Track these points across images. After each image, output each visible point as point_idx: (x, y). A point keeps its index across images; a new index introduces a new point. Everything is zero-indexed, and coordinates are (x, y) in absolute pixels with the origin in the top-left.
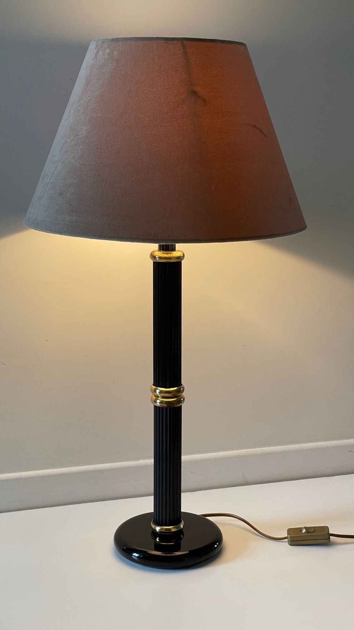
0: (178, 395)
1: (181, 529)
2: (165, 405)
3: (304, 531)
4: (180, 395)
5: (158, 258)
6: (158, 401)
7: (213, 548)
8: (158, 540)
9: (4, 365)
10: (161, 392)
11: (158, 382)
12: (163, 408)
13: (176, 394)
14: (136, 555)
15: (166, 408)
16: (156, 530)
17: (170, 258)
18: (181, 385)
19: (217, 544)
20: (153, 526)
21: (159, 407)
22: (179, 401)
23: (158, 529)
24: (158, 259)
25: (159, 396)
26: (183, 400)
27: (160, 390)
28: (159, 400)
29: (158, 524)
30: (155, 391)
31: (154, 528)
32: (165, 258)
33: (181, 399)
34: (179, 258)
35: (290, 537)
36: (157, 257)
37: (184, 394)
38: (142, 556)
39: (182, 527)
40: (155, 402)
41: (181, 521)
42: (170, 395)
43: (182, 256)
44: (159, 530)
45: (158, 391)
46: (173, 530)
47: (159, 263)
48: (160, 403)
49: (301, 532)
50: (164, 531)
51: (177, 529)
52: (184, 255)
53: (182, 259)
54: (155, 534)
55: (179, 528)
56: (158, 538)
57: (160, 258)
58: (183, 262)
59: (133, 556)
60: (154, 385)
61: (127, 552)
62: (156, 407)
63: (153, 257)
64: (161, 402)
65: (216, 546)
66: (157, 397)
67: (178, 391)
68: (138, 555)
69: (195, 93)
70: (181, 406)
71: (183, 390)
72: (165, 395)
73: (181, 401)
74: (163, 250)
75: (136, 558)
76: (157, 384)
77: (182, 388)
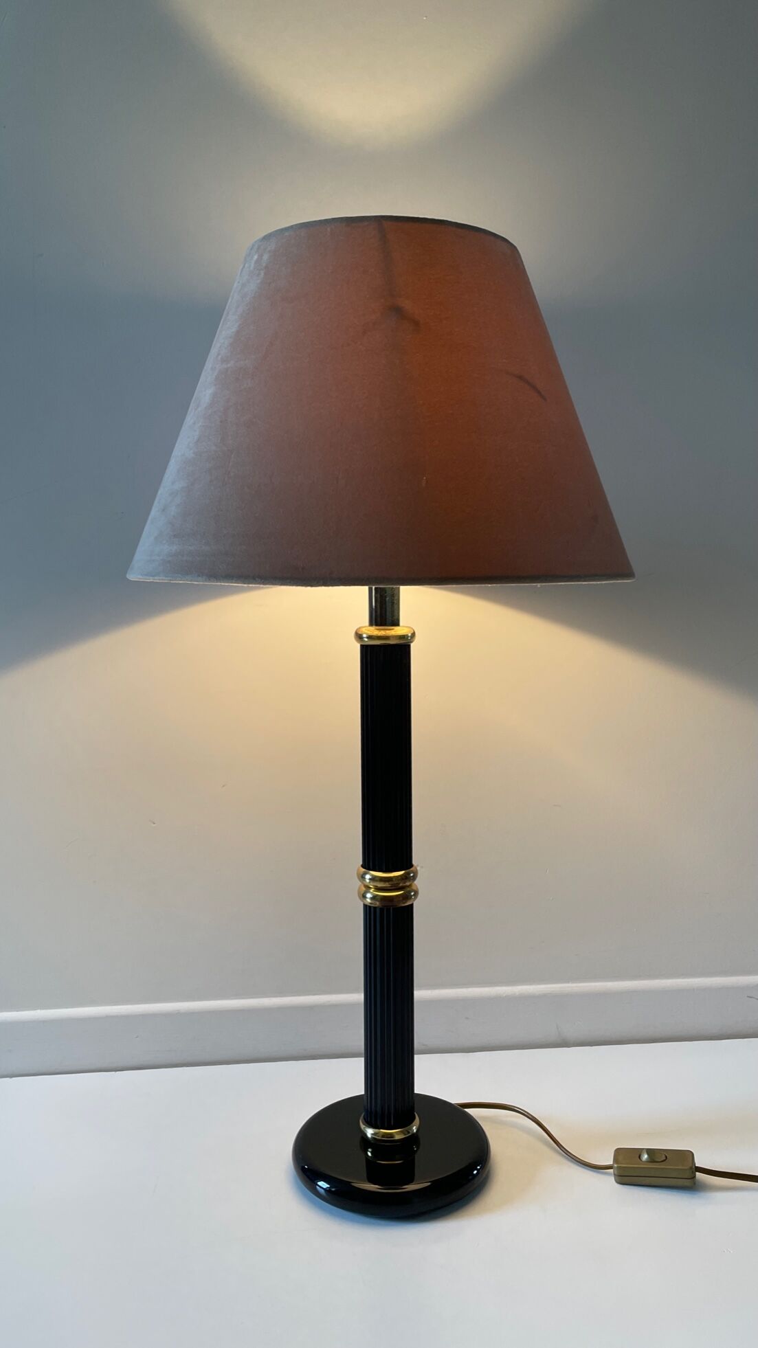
0: (405, 885)
1: (413, 1135)
2: (378, 903)
3: (645, 1157)
4: (410, 886)
5: (367, 638)
6: (369, 895)
7: (470, 1177)
8: (369, 1154)
10: (373, 879)
11: (370, 862)
12: (375, 908)
13: (401, 883)
14: (323, 1184)
15: (382, 909)
16: (366, 1135)
17: (387, 638)
18: (411, 866)
19: (479, 1167)
20: (362, 1126)
21: (370, 907)
22: (406, 897)
23: (370, 1132)
24: (366, 639)
25: (371, 886)
26: (414, 894)
27: (372, 875)
28: (370, 892)
29: (371, 1125)
30: (363, 877)
31: (363, 1129)
32: (379, 638)
33: (410, 892)
34: (403, 637)
35: (618, 1167)
36: (365, 636)
37: (418, 883)
38: (333, 1189)
39: (415, 1131)
40: (364, 897)
41: (414, 1118)
42: (387, 885)
43: (410, 635)
44: (372, 1134)
45: (368, 877)
46: (397, 1137)
47: (367, 646)
48: (371, 899)
49: (640, 1157)
50: (380, 1138)
51: (405, 1135)
52: (413, 635)
53: (412, 642)
54: (365, 1142)
55: (409, 1133)
56: (370, 1150)
57: (370, 637)
58: (413, 645)
59: (318, 1187)
60: (363, 866)
61: (308, 1177)
62: (365, 906)
63: (359, 637)
64: (374, 898)
65: (475, 1172)
66: (368, 888)
67: (405, 878)
68: (328, 1186)
69: (398, 311)
70: (412, 905)
71: (414, 878)
72: (380, 885)
73: (412, 896)
74: (376, 625)
75: (322, 1191)
76: (369, 864)
77: (413, 872)
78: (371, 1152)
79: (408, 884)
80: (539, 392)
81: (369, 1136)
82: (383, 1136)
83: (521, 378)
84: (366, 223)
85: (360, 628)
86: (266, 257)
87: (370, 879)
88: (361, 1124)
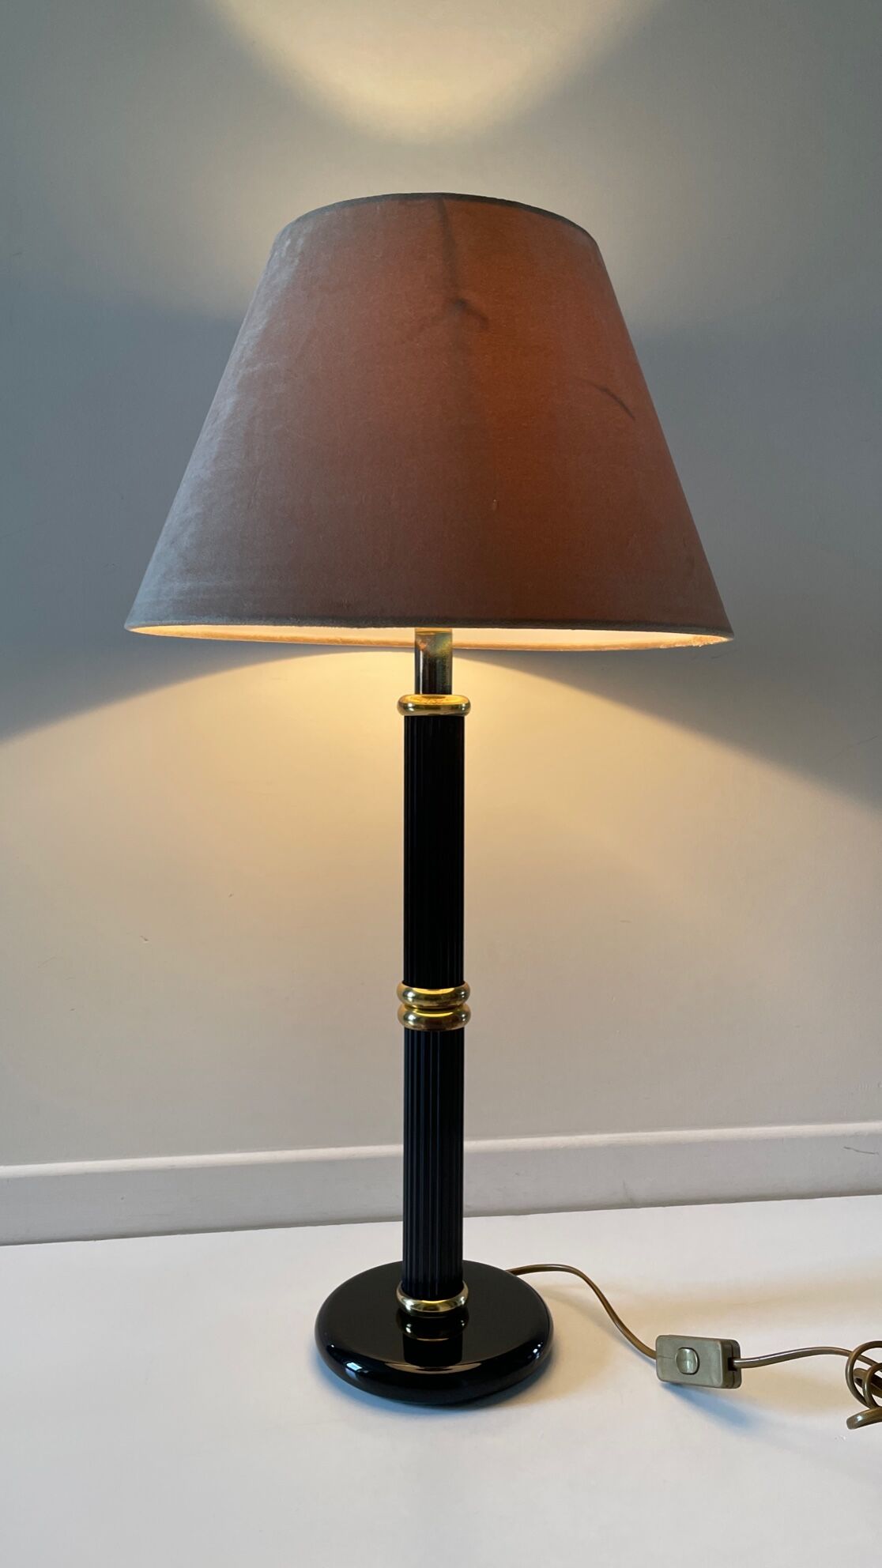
0: (455, 1005)
1: (461, 1306)
2: (423, 1026)
4: (460, 1006)
5: (413, 707)
6: (411, 1017)
7: (530, 1357)
8: (408, 1330)
9: (146, 940)
10: (417, 997)
11: (412, 977)
12: (419, 1032)
13: (449, 1003)
14: (354, 1366)
15: (427, 1034)
16: (404, 1307)
17: (437, 708)
18: (463, 983)
19: (539, 1345)
20: (400, 1297)
21: (413, 1031)
22: (456, 1019)
23: (409, 1304)
24: (412, 710)
25: (415, 1006)
26: (465, 1017)
27: (415, 993)
28: (413, 1013)
29: (410, 1295)
30: (405, 995)
31: (400, 1300)
32: (427, 707)
33: (460, 1014)
34: (456, 707)
36: (410, 705)
37: (469, 1004)
38: (366, 1372)
39: (463, 1303)
40: (406, 1019)
41: (462, 1288)
42: (434, 1004)
43: (464, 705)
44: (412, 1306)
45: (410, 995)
46: (442, 1309)
47: (413, 717)
48: (414, 1021)
50: (421, 1310)
51: (452, 1307)
52: (468, 705)
53: (466, 714)
54: (403, 1315)
55: (456, 1304)
56: (409, 1325)
57: (416, 707)
58: (467, 718)
59: (347, 1370)
60: (404, 983)
61: (336, 1358)
62: (407, 1030)
63: (403, 706)
64: (418, 1020)
65: (535, 1351)
66: (410, 1008)
67: (455, 996)
68: (360, 1368)
69: (463, 304)
70: (462, 1030)
71: (466, 996)
72: (426, 1004)
73: (462, 1018)
74: (424, 693)
75: (353, 1375)
76: (411, 980)
77: (465, 990)
78: (411, 1329)
79: (458, 1003)
80: (626, 409)
81: (408, 1308)
82: (425, 1309)
83: (605, 390)
84: (422, 202)
85: (405, 696)
86: (301, 241)
87: (413, 998)
88: (398, 1294)
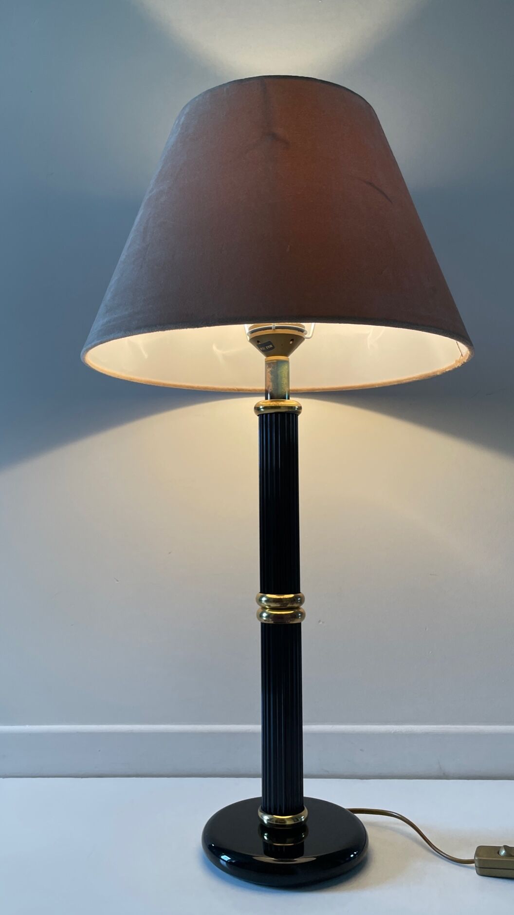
0: (293, 607)
1: (302, 822)
2: (271, 620)
3: (503, 853)
4: (298, 608)
5: (263, 408)
6: (265, 615)
7: (347, 859)
8: (266, 838)
9: (117, 581)
10: (268, 600)
11: (265, 588)
12: (269, 625)
13: (287, 604)
14: (226, 858)
15: (274, 625)
16: (262, 821)
17: (279, 407)
18: (300, 593)
19: (355, 853)
20: (260, 814)
21: (265, 624)
22: (295, 617)
23: (266, 818)
24: (262, 410)
25: (267, 607)
26: (301, 616)
27: (267, 597)
28: (265, 612)
29: (267, 811)
30: (260, 600)
31: (260, 816)
32: (272, 407)
33: (298, 613)
34: (292, 407)
35: (478, 861)
36: (261, 407)
37: (304, 607)
38: (234, 861)
39: (303, 820)
40: (261, 616)
41: (303, 809)
42: (279, 605)
43: (297, 408)
44: (268, 820)
45: (264, 599)
46: (288, 823)
47: (263, 414)
48: (266, 617)
49: (498, 853)
50: (274, 823)
51: (295, 822)
52: (300, 408)
53: (299, 414)
54: (263, 828)
55: (298, 820)
56: (266, 834)
57: (265, 408)
59: (221, 861)
60: (261, 592)
61: (214, 853)
62: (262, 624)
63: (257, 409)
64: (269, 616)
65: (352, 856)
66: (264, 608)
67: (292, 600)
68: (229, 859)
69: (273, 136)
70: (300, 624)
71: (302, 602)
72: (273, 605)
73: (299, 616)
74: (270, 399)
75: (224, 863)
76: (265, 589)
77: (300, 597)
78: (267, 836)
79: (295, 605)
80: (386, 197)
81: (266, 822)
82: (276, 822)
83: (370, 184)
85: (258, 403)
87: (266, 601)
88: (259, 810)
